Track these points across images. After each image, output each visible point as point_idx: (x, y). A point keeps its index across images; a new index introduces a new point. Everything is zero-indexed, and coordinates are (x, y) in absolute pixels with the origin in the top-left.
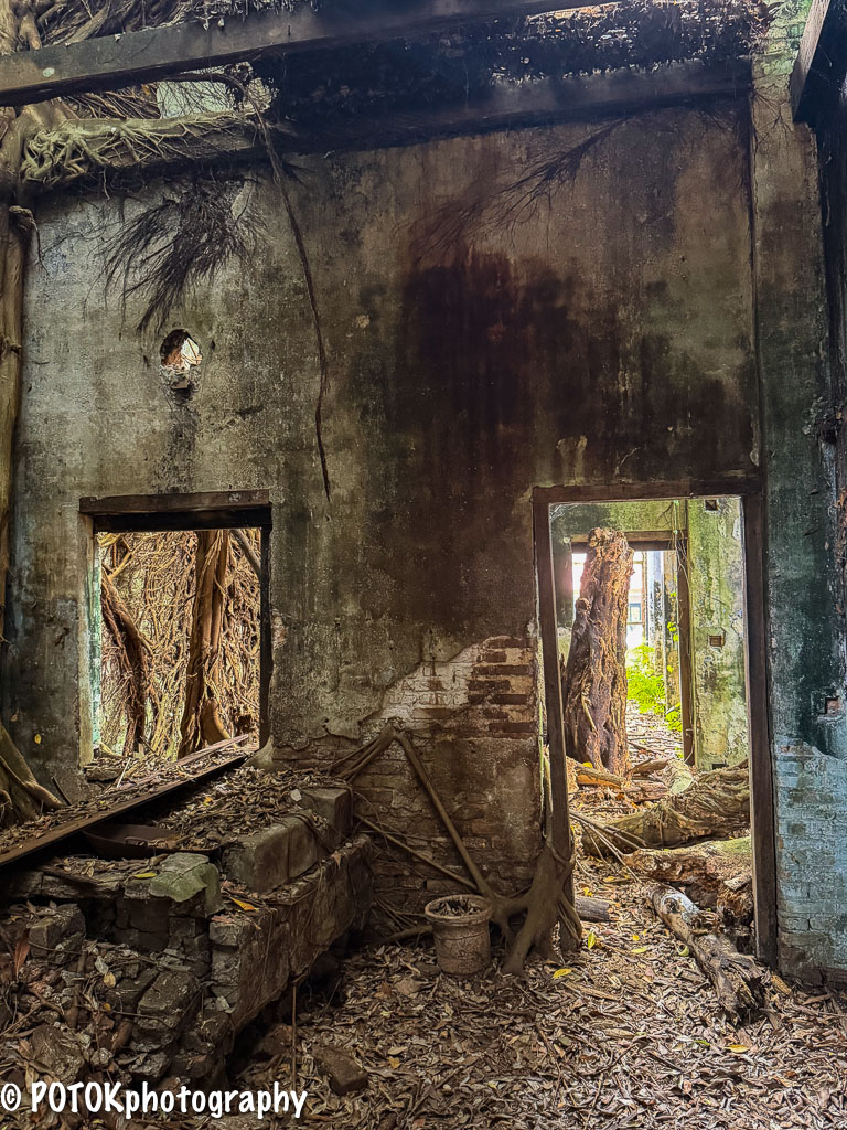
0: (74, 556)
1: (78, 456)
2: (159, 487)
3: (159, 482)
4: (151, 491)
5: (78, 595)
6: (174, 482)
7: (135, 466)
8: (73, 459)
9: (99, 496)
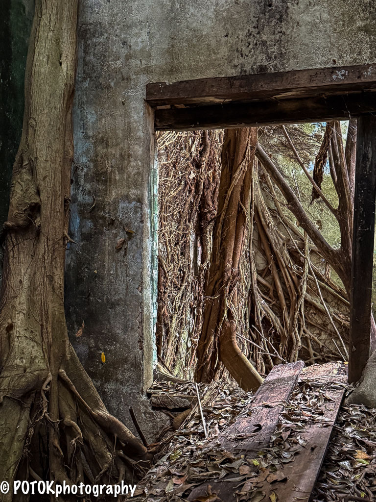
0: (139, 150)
1: (145, 36)
2: (242, 66)
3: (242, 60)
4: (233, 72)
5: (143, 195)
6: (261, 59)
7: (213, 42)
8: (139, 40)
9: (168, 81)
